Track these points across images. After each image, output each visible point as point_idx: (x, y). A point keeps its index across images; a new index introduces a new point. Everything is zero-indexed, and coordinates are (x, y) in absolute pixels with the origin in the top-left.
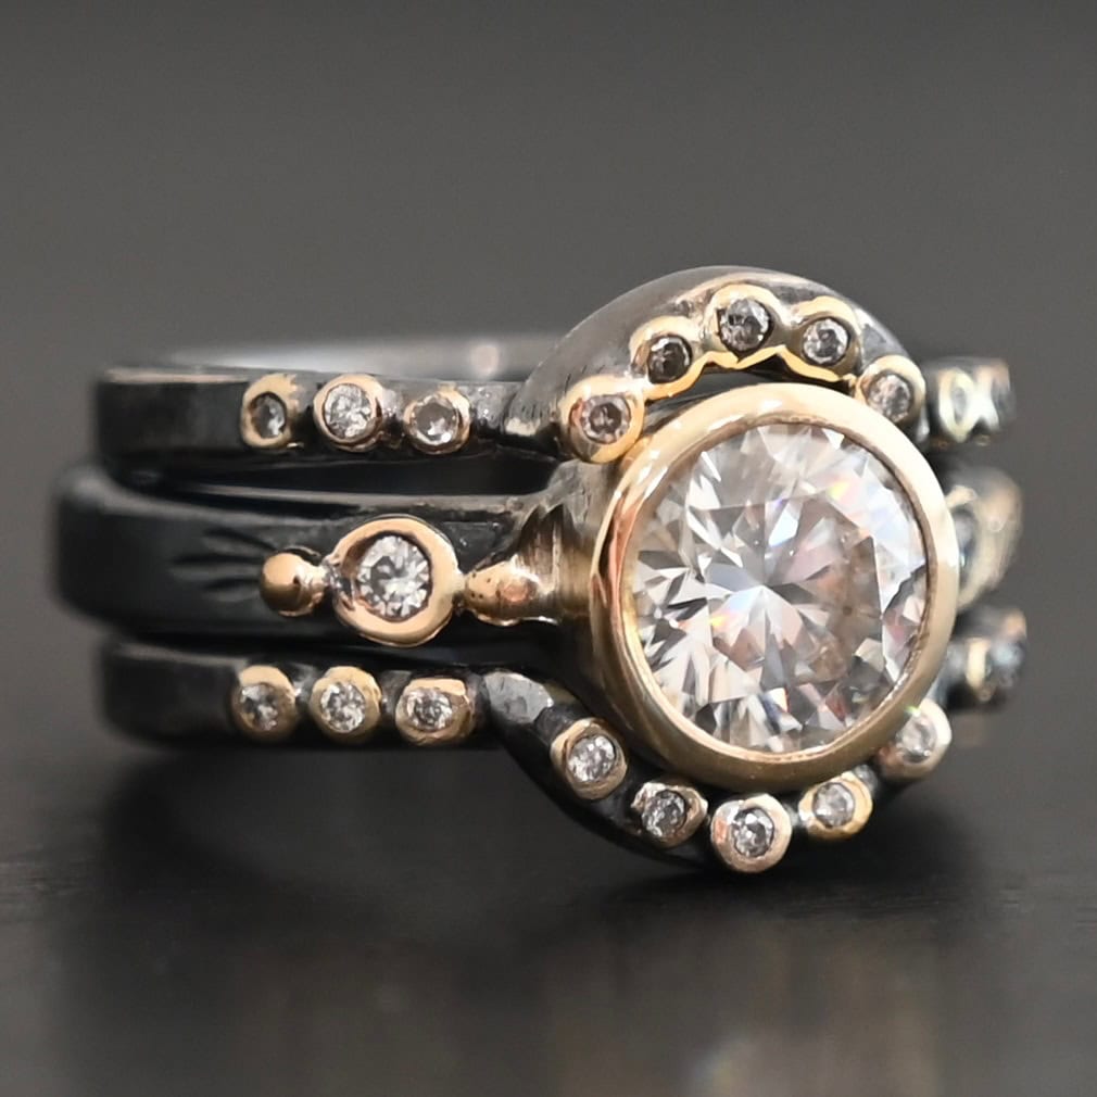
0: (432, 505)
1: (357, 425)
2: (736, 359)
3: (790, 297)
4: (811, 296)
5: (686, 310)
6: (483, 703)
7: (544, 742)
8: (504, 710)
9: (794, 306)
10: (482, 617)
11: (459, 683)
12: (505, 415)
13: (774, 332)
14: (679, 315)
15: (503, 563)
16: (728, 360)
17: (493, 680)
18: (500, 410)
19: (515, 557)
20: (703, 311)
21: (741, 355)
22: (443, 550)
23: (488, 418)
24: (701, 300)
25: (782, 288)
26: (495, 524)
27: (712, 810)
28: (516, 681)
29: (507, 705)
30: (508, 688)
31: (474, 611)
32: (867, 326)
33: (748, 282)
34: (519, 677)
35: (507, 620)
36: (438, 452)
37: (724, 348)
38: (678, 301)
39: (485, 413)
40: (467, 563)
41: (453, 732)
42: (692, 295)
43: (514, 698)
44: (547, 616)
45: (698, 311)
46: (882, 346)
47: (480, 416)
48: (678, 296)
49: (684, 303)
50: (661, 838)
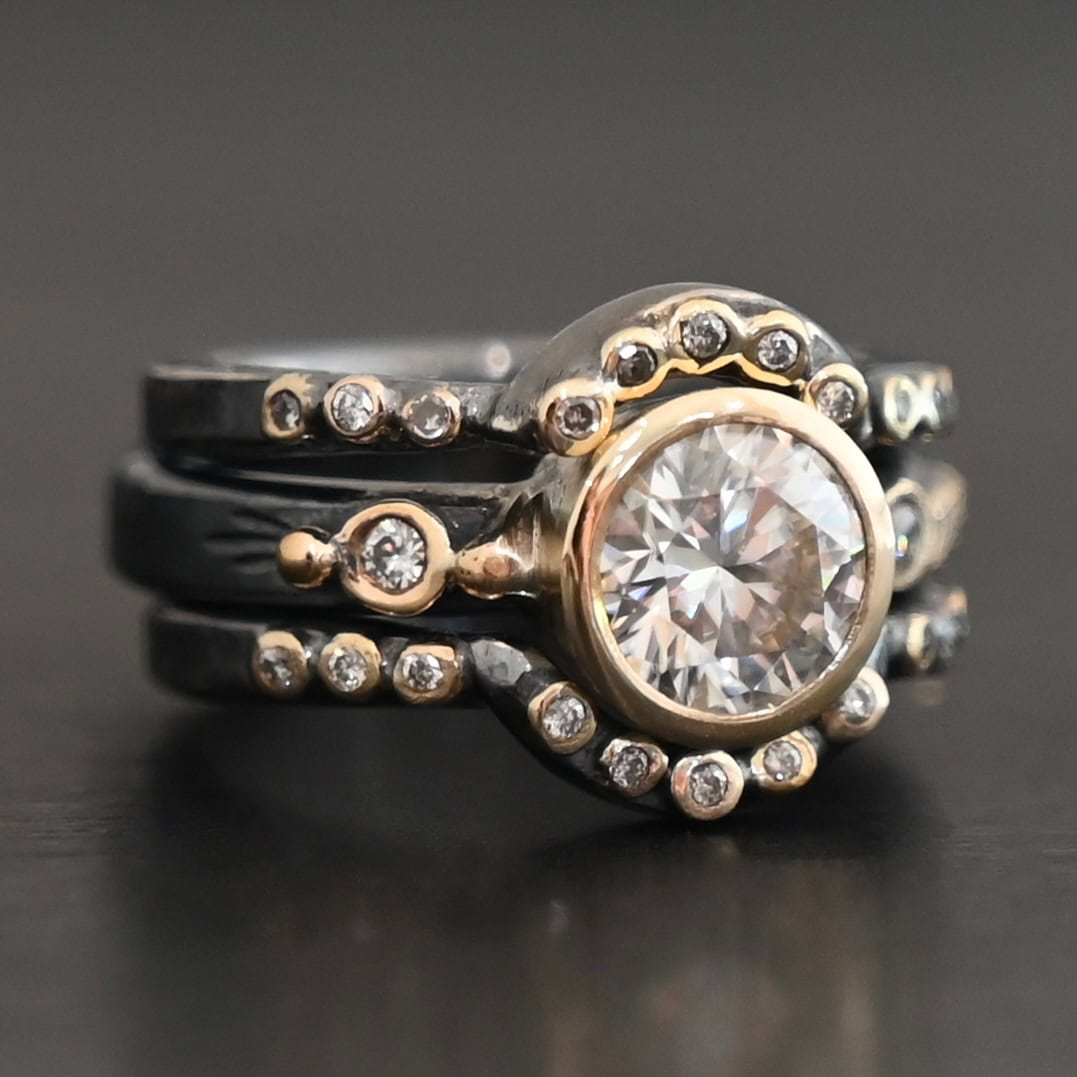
0: (430, 491)
1: (361, 419)
2: (697, 365)
3: (746, 310)
4: (764, 310)
5: (652, 322)
6: (470, 667)
7: (523, 703)
8: (488, 674)
9: (749, 320)
10: (471, 592)
11: (449, 649)
12: (492, 413)
13: (731, 342)
14: (647, 326)
15: (489, 544)
16: (690, 366)
17: (479, 647)
18: (488, 408)
19: (501, 538)
20: (668, 324)
21: (701, 362)
22: (437, 531)
23: (478, 416)
24: (666, 313)
25: (740, 303)
26: (484, 509)
27: (672, 764)
28: (500, 649)
29: (491, 669)
30: (492, 655)
31: (463, 585)
32: (816, 337)
33: (709, 298)
34: (501, 645)
35: (492, 594)
36: (433, 445)
37: (686, 355)
38: (646, 314)
39: (473, 410)
40: (458, 542)
41: (443, 693)
42: (658, 309)
43: (497, 663)
44: (527, 591)
45: (663, 323)
46: (830, 355)
47: (469, 413)
48: (646, 309)
49: (651, 316)
50: (627, 788)
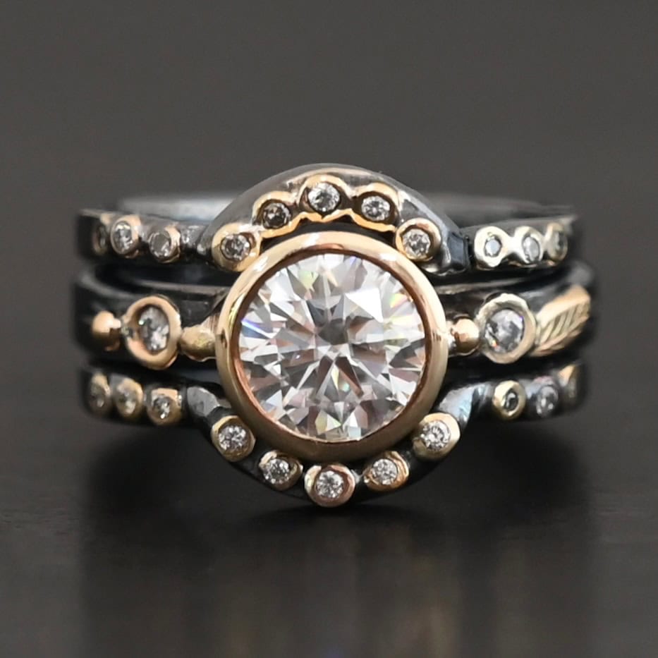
1: (126, 244)
2: (320, 217)
3: (355, 182)
4: (368, 181)
5: (290, 189)
6: (185, 402)
7: (209, 426)
8: (194, 408)
9: (356, 188)
10: (192, 358)
11: (175, 392)
12: (196, 243)
13: (344, 202)
14: (287, 191)
15: (197, 325)
16: (315, 217)
17: (191, 391)
18: (196, 239)
19: (205, 322)
20: (299, 189)
21: (323, 214)
22: (175, 317)
23: (189, 244)
24: (300, 183)
25: (352, 177)
26: (206, 303)
27: (305, 470)
28: (202, 392)
29: (195, 406)
30: (197, 396)
31: (186, 352)
32: (406, 201)
34: (203, 390)
35: (203, 358)
36: (168, 261)
37: (311, 210)
38: (288, 183)
39: (187, 241)
40: (185, 323)
41: (171, 419)
42: (294, 180)
43: (199, 402)
45: (297, 189)
46: (416, 212)
47: (184, 242)
48: (288, 179)
49: (291, 184)
50: (275, 484)
